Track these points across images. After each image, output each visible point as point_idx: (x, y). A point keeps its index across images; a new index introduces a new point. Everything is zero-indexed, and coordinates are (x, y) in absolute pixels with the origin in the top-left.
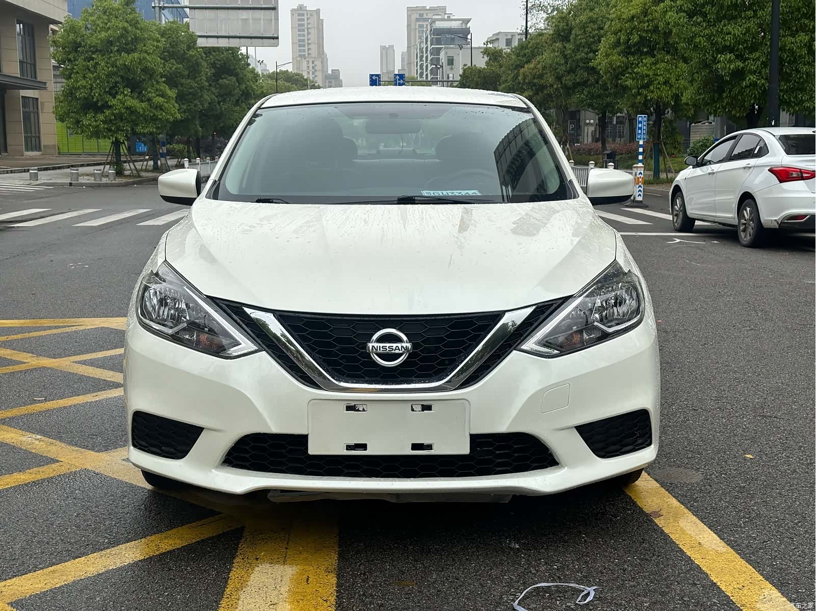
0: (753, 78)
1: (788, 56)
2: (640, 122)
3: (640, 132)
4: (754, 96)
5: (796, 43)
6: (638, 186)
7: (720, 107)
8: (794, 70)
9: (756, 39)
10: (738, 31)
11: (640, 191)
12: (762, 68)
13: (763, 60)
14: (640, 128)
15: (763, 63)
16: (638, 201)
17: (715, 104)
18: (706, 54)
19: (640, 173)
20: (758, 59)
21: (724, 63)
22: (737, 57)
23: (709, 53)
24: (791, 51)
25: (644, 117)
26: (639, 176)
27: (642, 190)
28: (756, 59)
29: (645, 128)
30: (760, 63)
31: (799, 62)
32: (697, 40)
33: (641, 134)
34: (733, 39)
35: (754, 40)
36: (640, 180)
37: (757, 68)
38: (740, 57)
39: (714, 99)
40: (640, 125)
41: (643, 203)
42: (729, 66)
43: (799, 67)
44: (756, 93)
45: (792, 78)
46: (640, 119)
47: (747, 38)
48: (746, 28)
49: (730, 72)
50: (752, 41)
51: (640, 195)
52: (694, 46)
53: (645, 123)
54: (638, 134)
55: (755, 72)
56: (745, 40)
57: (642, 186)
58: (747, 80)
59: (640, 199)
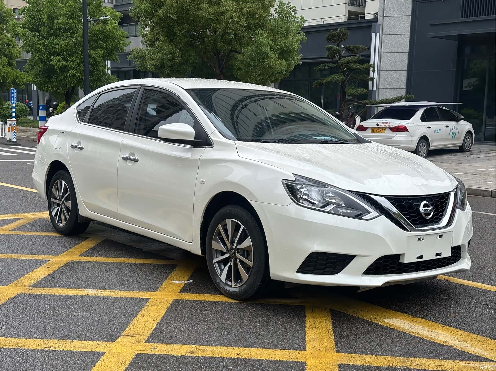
0: (73, 72)
1: (92, 61)
2: (13, 93)
3: (12, 99)
4: (73, 83)
5: (97, 54)
6: (13, 132)
7: (51, 87)
8: (95, 70)
9: (73, 50)
10: (63, 44)
11: (15, 135)
12: (77, 67)
13: (78, 62)
14: (13, 97)
15: (78, 64)
16: (14, 141)
17: (47, 85)
18: (43, 55)
19: (14, 124)
20: (75, 61)
21: (56, 61)
22: (63, 58)
23: (44, 55)
24: (95, 59)
25: (15, 90)
26: (14, 126)
27: (16, 134)
28: (73, 61)
29: (15, 97)
30: (76, 63)
31: (98, 65)
32: (38, 46)
33: (13, 100)
34: (60, 48)
35: (72, 50)
36: (15, 128)
37: (75, 66)
38: (64, 59)
39: (46, 82)
40: (13, 95)
41: (17, 142)
42: (59, 64)
43: (98, 68)
44: (75, 80)
45: (94, 74)
46: (12, 91)
47: (68, 48)
48: (67, 42)
49: (60, 67)
50: (71, 50)
51: (15, 138)
52: (35, 49)
53: (15, 93)
54: (12, 100)
55: (74, 68)
56: (67, 49)
57: (16, 132)
58: (70, 73)
59: (15, 140)
